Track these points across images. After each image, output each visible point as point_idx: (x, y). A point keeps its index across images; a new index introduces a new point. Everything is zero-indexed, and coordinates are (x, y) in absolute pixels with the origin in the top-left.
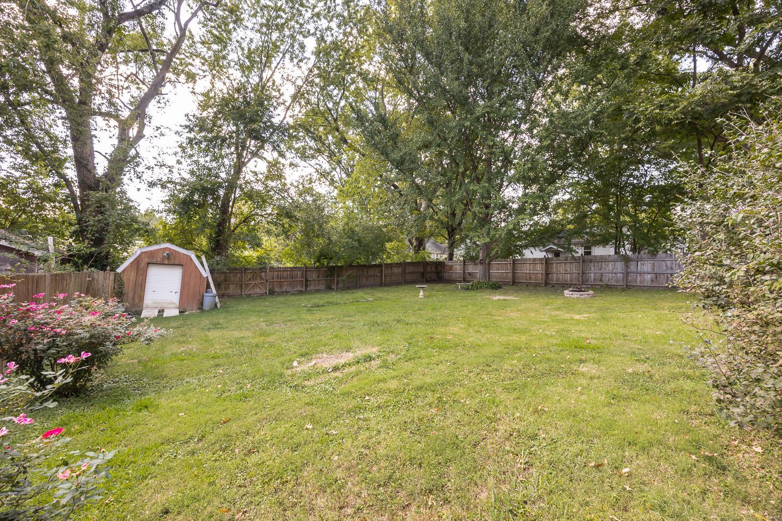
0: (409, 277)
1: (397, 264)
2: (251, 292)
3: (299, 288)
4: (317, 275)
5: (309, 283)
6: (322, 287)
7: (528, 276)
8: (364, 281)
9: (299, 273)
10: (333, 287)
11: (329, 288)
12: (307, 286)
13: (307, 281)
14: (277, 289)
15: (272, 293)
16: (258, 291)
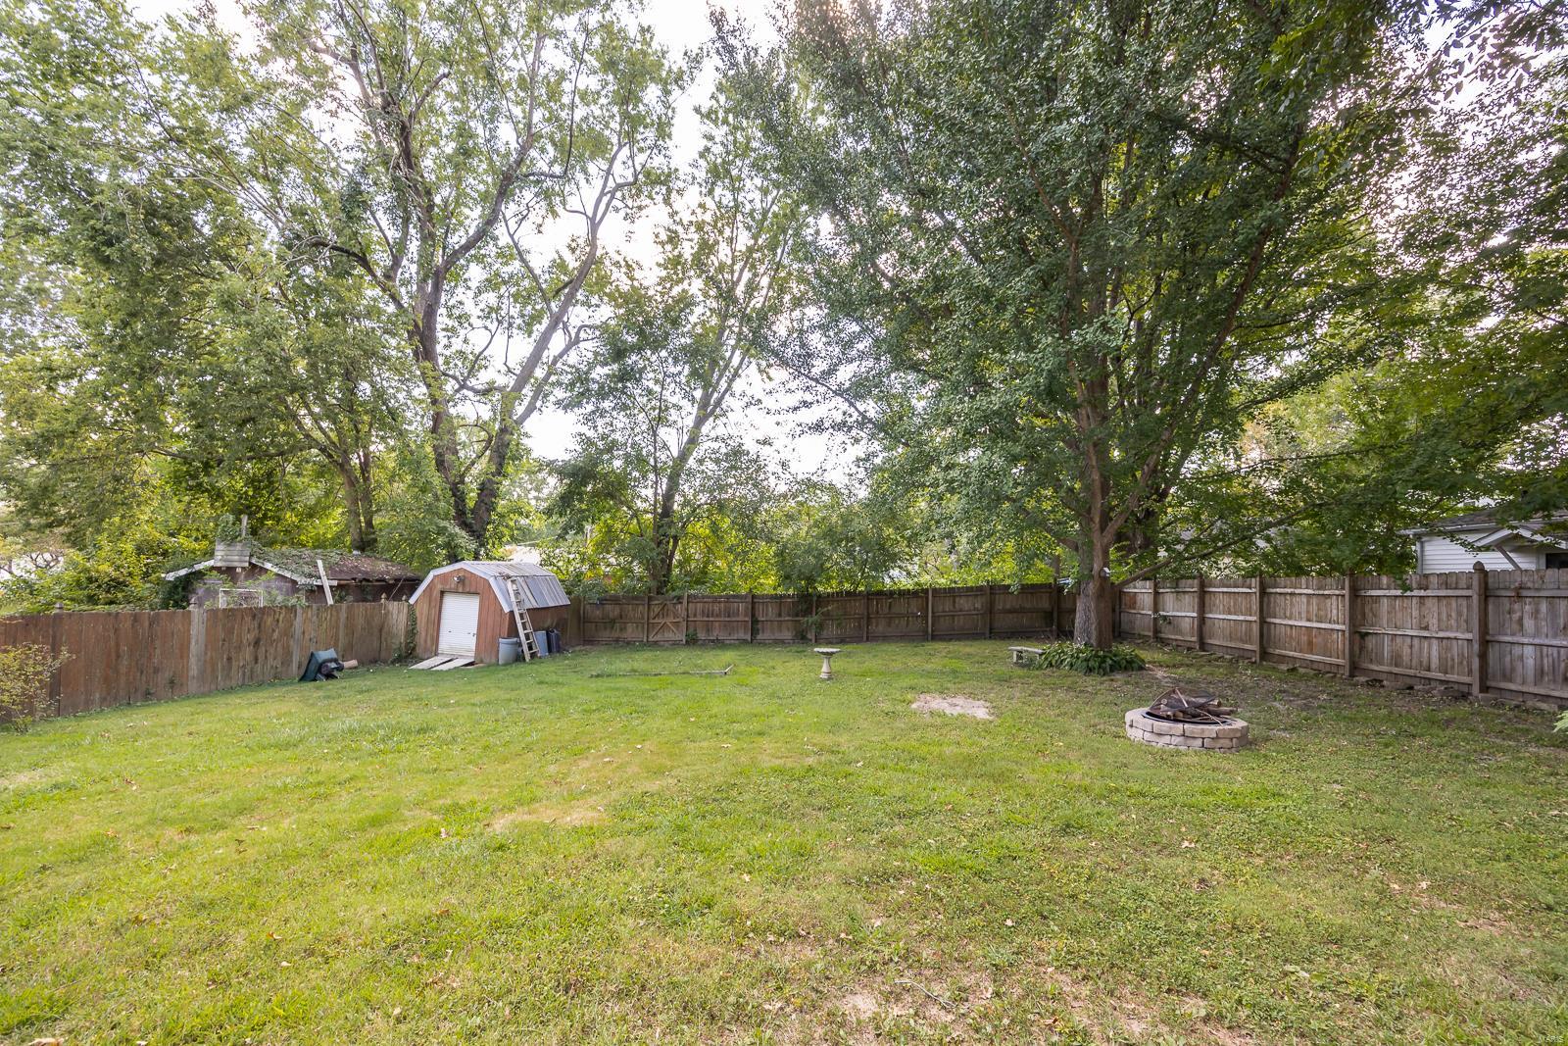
0: (1003, 622)
1: (971, 589)
2: (658, 638)
3: (742, 635)
4: (776, 611)
5: (760, 626)
6: (787, 635)
7: (1304, 639)
8: (880, 627)
9: (741, 607)
10: (809, 636)
11: (801, 638)
12: (754, 632)
13: (755, 621)
14: (702, 636)
15: (692, 641)
16: (669, 636)
